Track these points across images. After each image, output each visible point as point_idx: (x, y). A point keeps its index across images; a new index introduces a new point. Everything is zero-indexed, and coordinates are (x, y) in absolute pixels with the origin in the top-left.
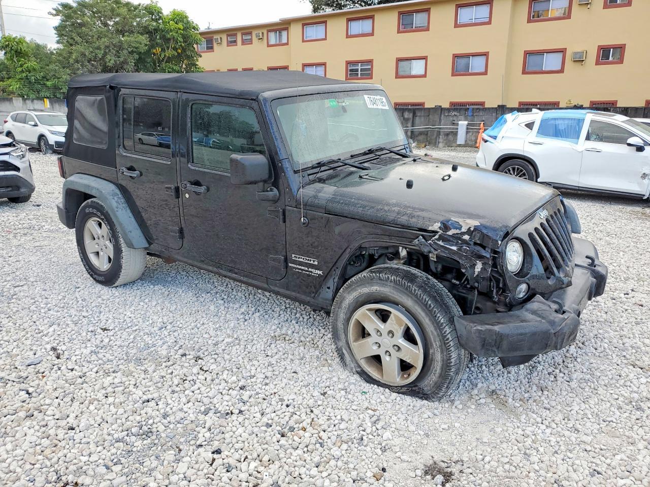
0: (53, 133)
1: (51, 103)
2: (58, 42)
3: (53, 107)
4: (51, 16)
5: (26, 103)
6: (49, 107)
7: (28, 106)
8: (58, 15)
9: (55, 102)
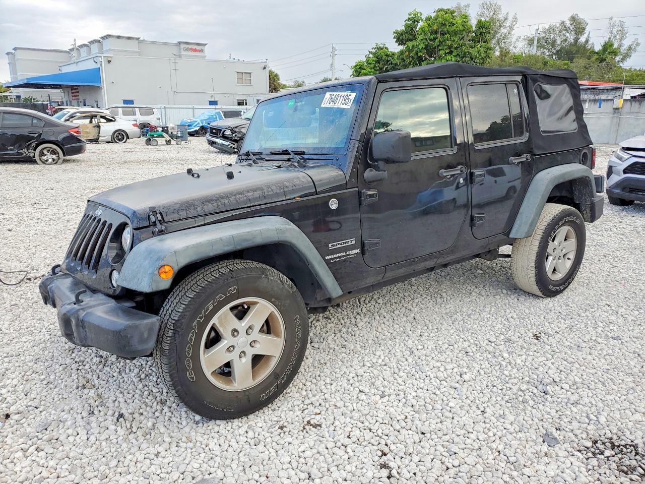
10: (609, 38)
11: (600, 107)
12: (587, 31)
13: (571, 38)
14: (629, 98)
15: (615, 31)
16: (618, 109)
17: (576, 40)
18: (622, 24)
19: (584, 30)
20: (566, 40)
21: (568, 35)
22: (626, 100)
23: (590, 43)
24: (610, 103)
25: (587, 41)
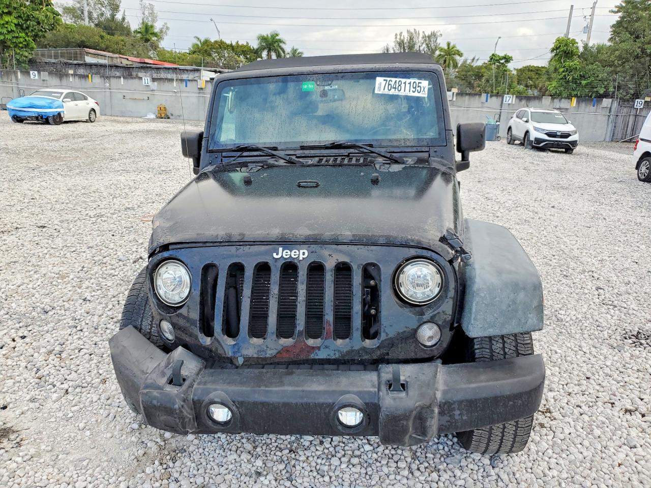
0: (536, 129)
1: (578, 102)
2: (611, 40)
3: (578, 107)
4: (613, 14)
5: (553, 102)
6: (574, 105)
7: (555, 104)
8: (620, 12)
9: (582, 102)
10: (143, 19)
11: (186, 86)
12: (121, 9)
13: (108, 14)
14: (209, 79)
15: (147, 13)
16: (202, 89)
17: (113, 16)
18: (152, 7)
19: (118, 6)
20: (102, 14)
21: (103, 9)
22: (207, 81)
23: (126, 21)
24: (194, 83)
25: (124, 19)
